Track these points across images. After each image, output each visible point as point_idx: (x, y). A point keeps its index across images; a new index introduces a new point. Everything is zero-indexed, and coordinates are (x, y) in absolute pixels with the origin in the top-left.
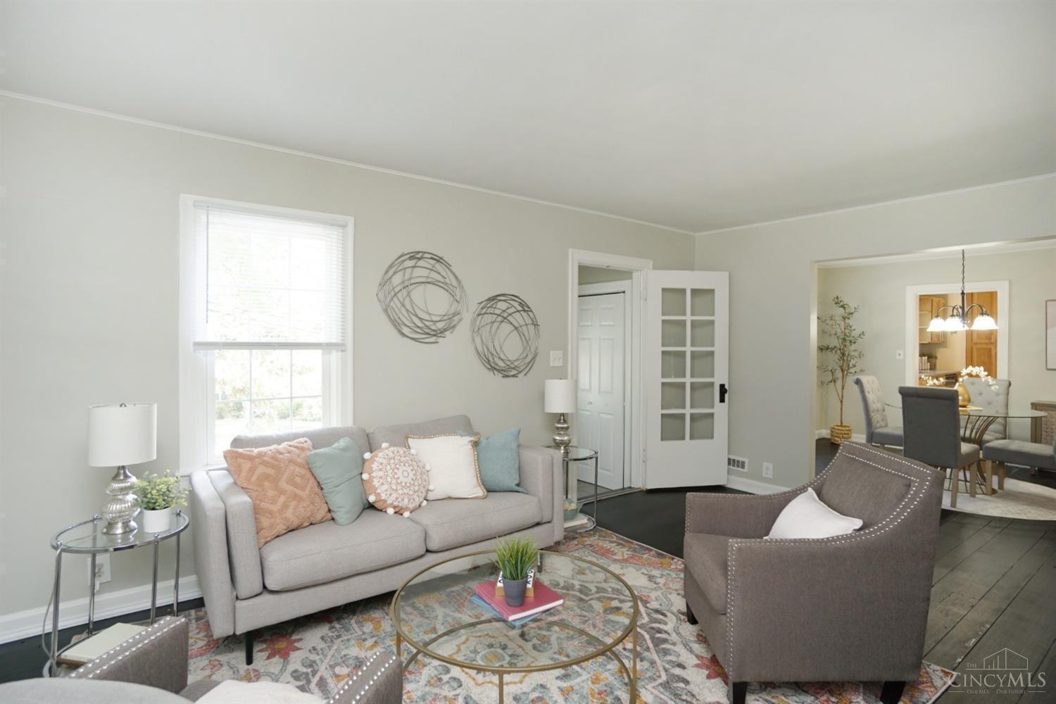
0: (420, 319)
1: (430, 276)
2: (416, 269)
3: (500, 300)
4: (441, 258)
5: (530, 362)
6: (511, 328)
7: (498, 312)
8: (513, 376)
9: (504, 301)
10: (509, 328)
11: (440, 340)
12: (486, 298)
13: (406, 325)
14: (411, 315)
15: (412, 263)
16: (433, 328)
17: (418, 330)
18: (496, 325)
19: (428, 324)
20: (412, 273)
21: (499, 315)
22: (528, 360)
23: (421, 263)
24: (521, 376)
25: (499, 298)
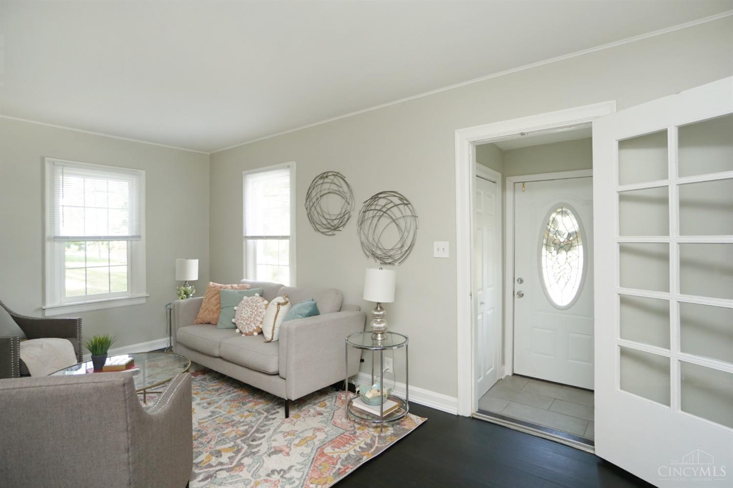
0: (326, 219)
1: (331, 188)
2: (324, 185)
3: (381, 198)
4: (338, 173)
5: (407, 251)
6: (390, 220)
7: (378, 208)
8: (389, 263)
9: (384, 197)
10: (388, 221)
11: (336, 232)
12: (370, 198)
13: (318, 223)
14: (320, 216)
15: (321, 181)
16: (333, 224)
17: (324, 226)
18: (376, 219)
19: (329, 221)
20: (321, 187)
21: (380, 210)
22: (406, 248)
23: (326, 180)
24: (397, 264)
25: (380, 196)
